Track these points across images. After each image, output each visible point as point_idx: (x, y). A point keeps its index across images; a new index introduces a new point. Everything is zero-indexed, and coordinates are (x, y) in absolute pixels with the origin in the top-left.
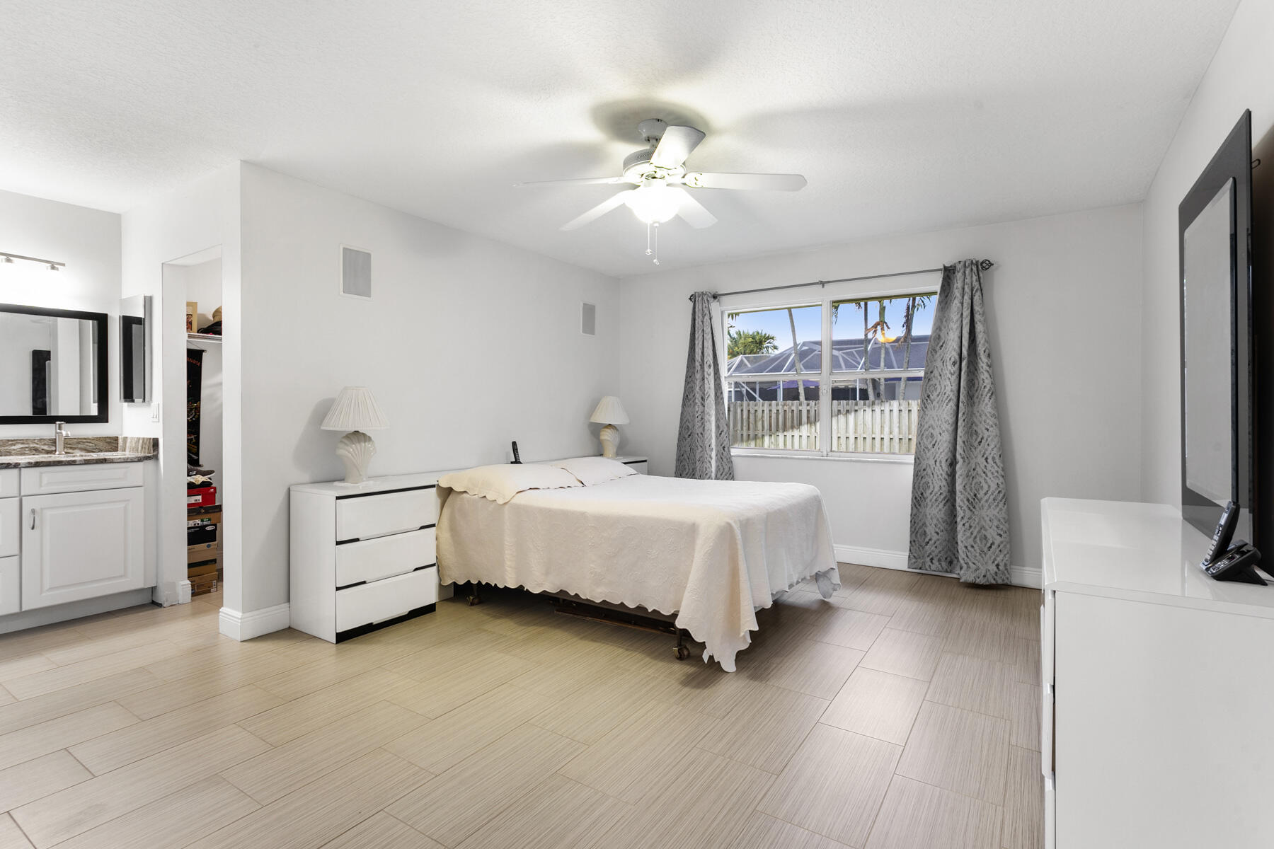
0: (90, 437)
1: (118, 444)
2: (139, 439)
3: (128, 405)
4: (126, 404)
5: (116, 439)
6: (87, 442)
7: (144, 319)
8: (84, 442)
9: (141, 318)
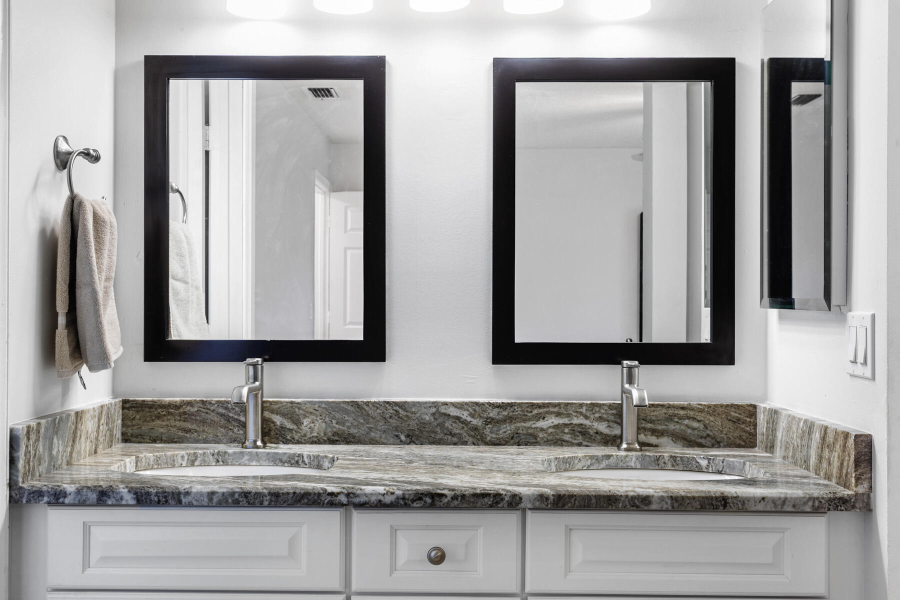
0: (694, 403)
1: (755, 425)
2: (810, 426)
3: (781, 317)
4: (775, 312)
5: (752, 411)
6: (689, 418)
7: (830, 63)
8: (681, 418)
9: (821, 61)
